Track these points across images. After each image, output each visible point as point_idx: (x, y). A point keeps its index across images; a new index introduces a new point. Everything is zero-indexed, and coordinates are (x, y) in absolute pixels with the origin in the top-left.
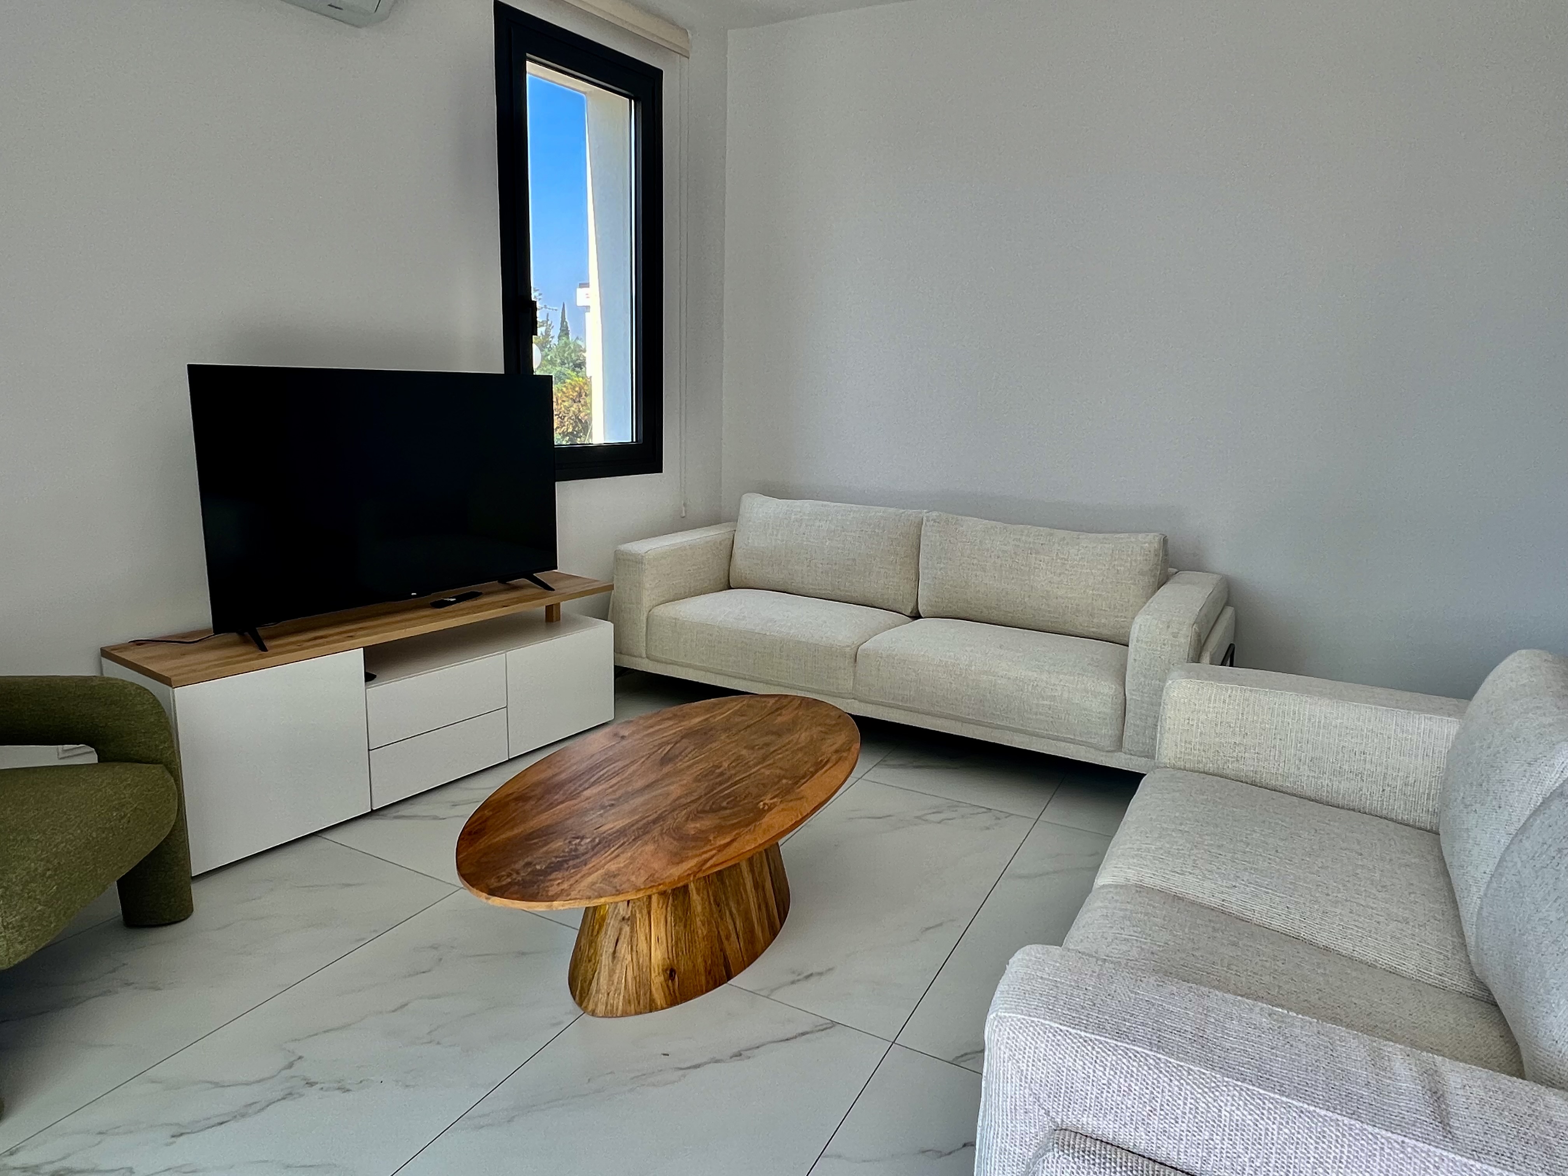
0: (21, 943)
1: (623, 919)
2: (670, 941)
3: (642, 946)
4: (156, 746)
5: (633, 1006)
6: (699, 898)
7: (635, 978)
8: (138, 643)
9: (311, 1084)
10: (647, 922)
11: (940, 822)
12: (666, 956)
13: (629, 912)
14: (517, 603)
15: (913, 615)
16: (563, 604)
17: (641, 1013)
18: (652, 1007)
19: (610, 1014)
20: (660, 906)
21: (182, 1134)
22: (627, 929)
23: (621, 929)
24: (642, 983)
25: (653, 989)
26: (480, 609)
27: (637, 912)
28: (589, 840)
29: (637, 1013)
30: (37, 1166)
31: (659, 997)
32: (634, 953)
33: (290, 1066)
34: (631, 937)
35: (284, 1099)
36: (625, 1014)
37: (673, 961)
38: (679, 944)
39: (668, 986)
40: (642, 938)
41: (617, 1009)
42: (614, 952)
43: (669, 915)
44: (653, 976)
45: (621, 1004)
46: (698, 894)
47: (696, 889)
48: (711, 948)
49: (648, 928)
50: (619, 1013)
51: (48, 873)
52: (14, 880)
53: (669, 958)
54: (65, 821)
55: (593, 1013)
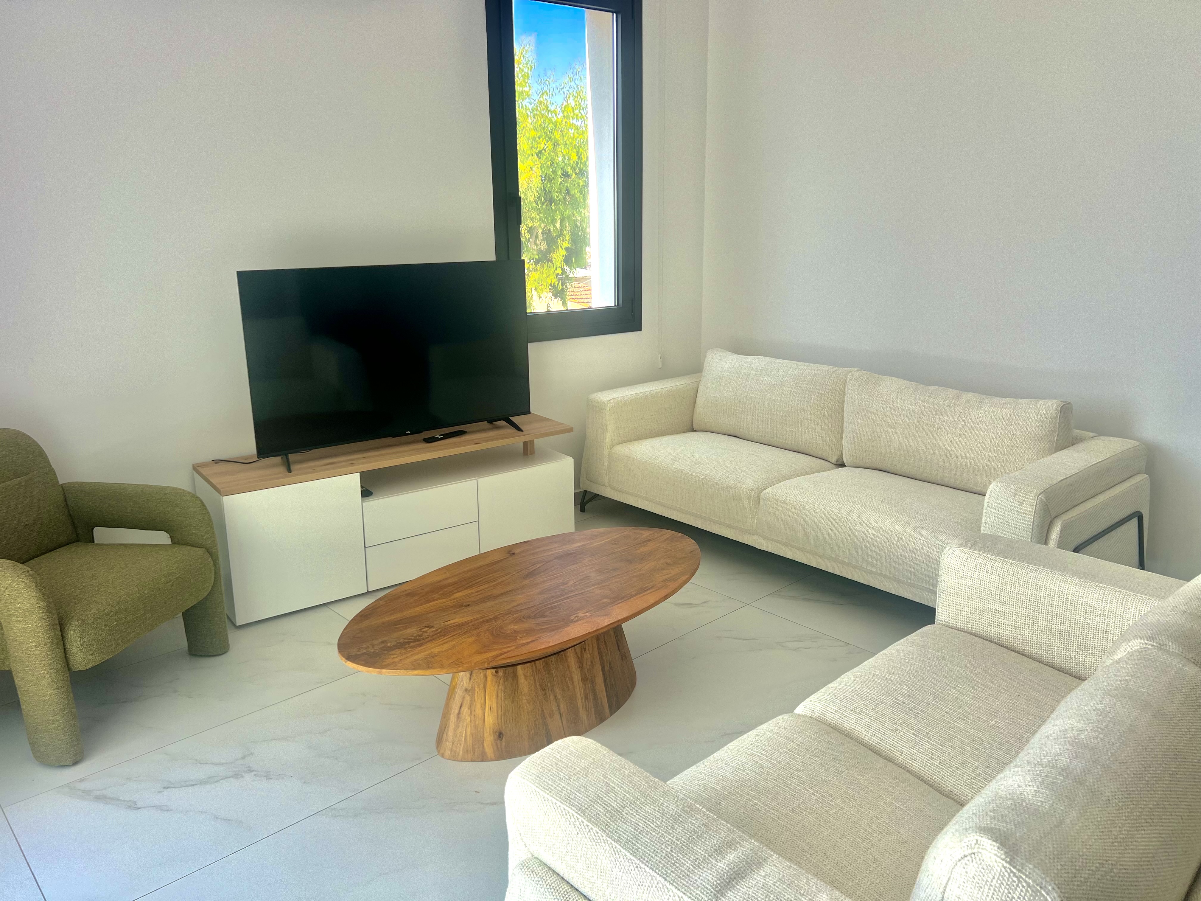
0: (92, 655)
1: (466, 690)
2: (499, 711)
3: (479, 712)
4: (202, 536)
5: (469, 755)
6: (526, 683)
7: (472, 734)
8: (216, 461)
9: (250, 771)
10: (483, 695)
11: (795, 650)
12: (496, 722)
13: (470, 686)
14: (487, 441)
15: (839, 463)
16: (536, 441)
17: (475, 761)
18: (483, 758)
19: (454, 758)
20: (493, 685)
21: (168, 788)
22: (468, 698)
23: (464, 698)
24: (478, 740)
25: (485, 745)
26: (457, 445)
27: (476, 686)
28: (435, 629)
29: (472, 761)
30: (90, 791)
31: (489, 751)
32: (473, 717)
33: (243, 758)
34: (471, 704)
35: (231, 777)
36: (463, 760)
37: (502, 726)
38: (507, 714)
39: (496, 744)
40: (479, 706)
41: (458, 755)
42: (459, 713)
43: (500, 691)
44: (486, 735)
45: (461, 752)
46: (526, 678)
47: (524, 675)
48: (535, 721)
49: (483, 699)
50: (460, 758)
51: (112, 614)
52: (89, 616)
53: (498, 724)
54: (130, 582)
55: (443, 756)
